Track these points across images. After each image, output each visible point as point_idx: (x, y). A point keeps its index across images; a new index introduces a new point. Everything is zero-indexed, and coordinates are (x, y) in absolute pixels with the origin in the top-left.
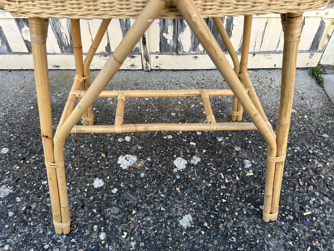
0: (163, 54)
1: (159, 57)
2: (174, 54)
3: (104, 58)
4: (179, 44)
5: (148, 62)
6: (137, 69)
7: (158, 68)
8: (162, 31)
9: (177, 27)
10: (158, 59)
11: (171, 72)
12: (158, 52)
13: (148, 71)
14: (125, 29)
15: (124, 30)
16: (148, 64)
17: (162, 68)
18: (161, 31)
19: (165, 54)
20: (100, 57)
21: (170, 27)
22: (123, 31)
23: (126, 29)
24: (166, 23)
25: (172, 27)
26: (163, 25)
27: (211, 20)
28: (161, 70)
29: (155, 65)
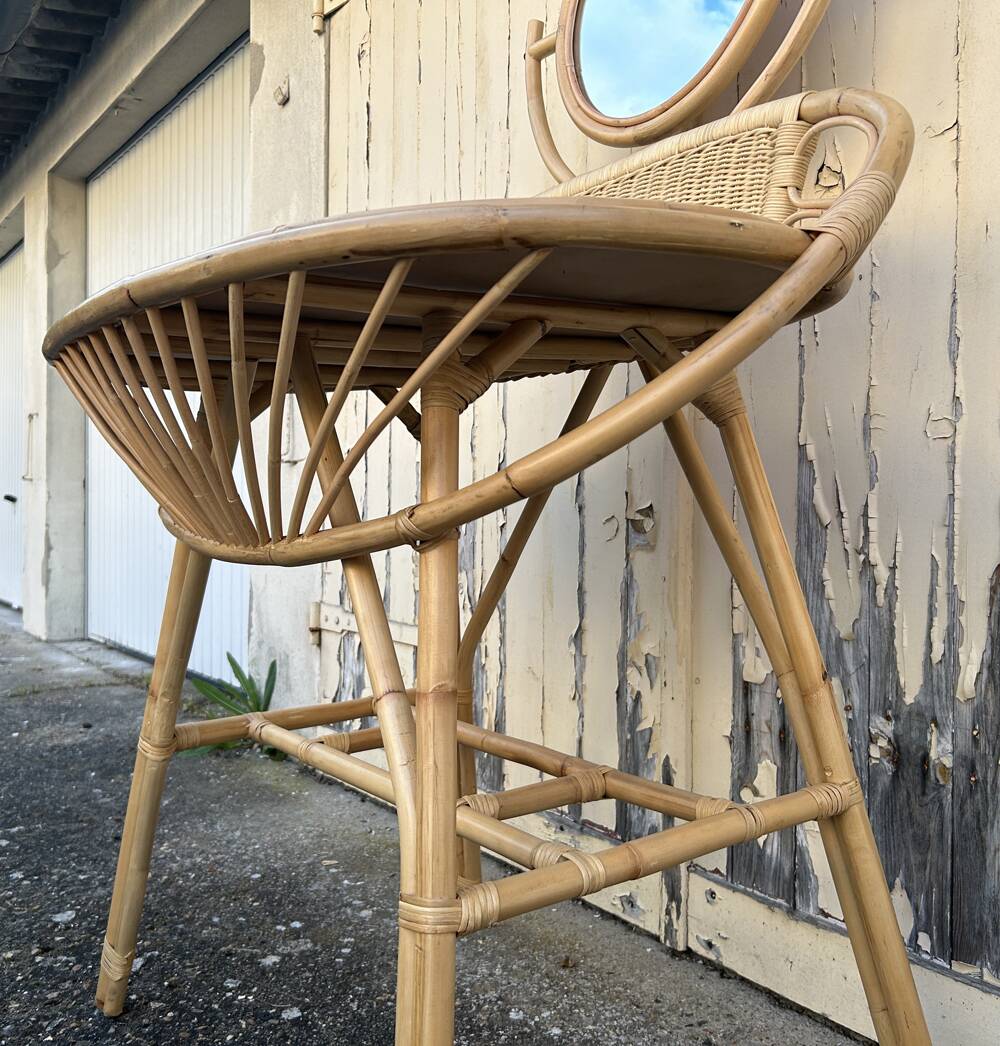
0: (735, 890)
1: (718, 895)
2: (780, 906)
3: (557, 836)
4: (803, 861)
5: (674, 905)
6: (641, 926)
7: (711, 956)
8: (739, 777)
9: (792, 771)
10: (717, 908)
11: (762, 999)
12: (722, 875)
13: (674, 953)
14: (629, 736)
15: (624, 740)
16: (674, 915)
17: (726, 963)
18: (736, 777)
19: (745, 892)
20: (548, 826)
21: (768, 767)
22: (621, 746)
23: (632, 737)
24: (756, 743)
25: (774, 768)
26: (743, 750)
27: (939, 776)
28: (724, 973)
29: (703, 933)
